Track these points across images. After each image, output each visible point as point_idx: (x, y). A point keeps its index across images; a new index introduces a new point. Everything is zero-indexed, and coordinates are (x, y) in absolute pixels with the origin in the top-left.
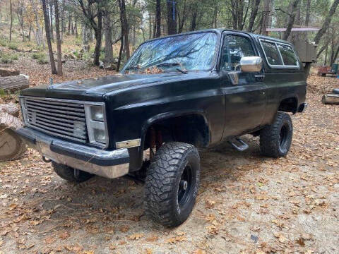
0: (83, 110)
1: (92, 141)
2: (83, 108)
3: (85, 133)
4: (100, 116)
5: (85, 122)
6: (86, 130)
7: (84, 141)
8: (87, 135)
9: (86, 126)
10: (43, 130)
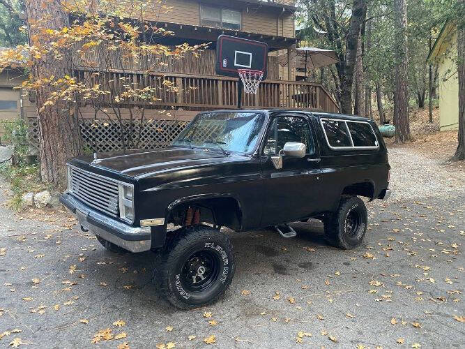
0: (116, 188)
1: (122, 217)
2: (117, 186)
3: (116, 208)
4: (130, 195)
5: (118, 198)
6: (118, 206)
7: (116, 216)
8: (118, 211)
9: (118, 203)
10: (84, 200)
